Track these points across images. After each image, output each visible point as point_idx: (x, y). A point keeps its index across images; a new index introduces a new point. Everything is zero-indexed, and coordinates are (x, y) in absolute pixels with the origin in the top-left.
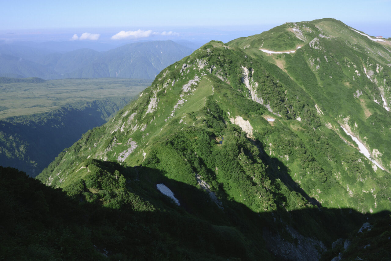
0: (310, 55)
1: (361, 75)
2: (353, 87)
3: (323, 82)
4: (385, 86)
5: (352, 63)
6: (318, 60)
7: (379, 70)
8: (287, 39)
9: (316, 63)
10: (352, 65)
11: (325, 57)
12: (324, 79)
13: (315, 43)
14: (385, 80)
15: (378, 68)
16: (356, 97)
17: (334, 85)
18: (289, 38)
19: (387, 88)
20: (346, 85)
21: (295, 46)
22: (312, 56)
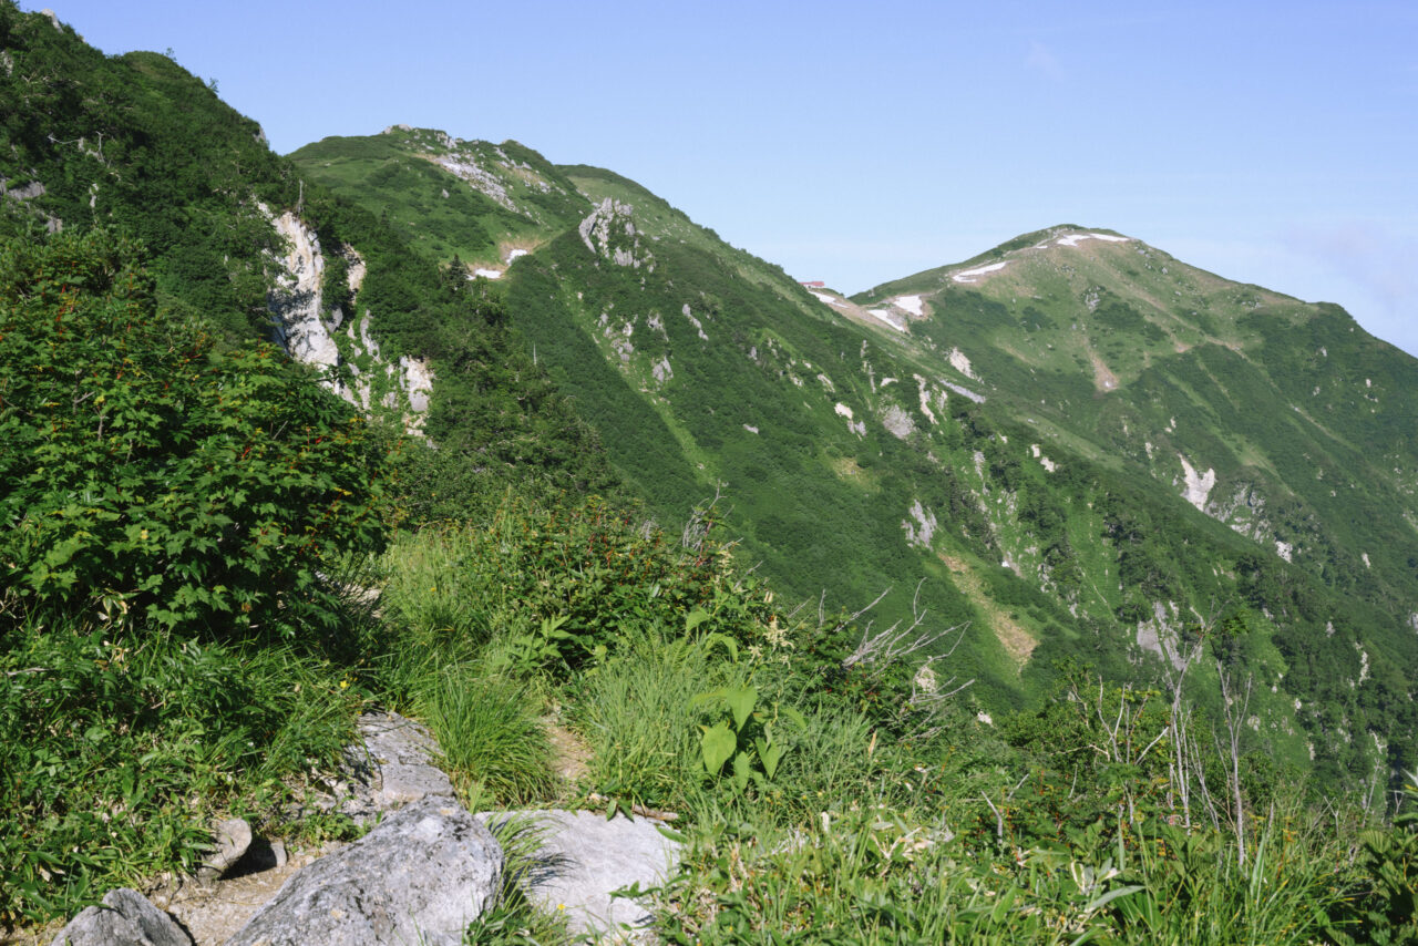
0: (598, 296)
1: (870, 431)
2: (885, 483)
3: (717, 457)
4: (989, 488)
5: (809, 366)
6: (655, 323)
7: (931, 406)
8: (436, 197)
9: (646, 343)
10: (809, 377)
11: (686, 309)
12: (721, 443)
13: (612, 227)
14: (978, 458)
15: (924, 397)
16: (917, 542)
17: (783, 478)
18: (445, 193)
19: (1000, 501)
20: (846, 476)
21: (492, 243)
22: (614, 300)
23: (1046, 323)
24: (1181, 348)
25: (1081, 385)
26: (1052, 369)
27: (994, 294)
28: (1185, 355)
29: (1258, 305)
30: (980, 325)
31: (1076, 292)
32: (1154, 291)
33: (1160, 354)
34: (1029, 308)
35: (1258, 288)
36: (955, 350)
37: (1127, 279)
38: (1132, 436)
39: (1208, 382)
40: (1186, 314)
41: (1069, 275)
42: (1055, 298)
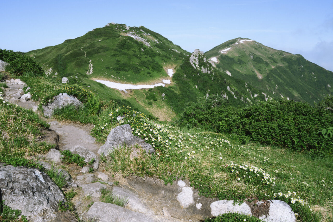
23: (244, 63)
24: (273, 67)
25: (255, 77)
26: (247, 74)
27: (230, 56)
28: (274, 69)
29: (284, 55)
30: (230, 64)
31: (247, 54)
32: (262, 53)
33: (269, 69)
34: (238, 59)
35: (283, 51)
36: (227, 71)
37: (255, 50)
38: (270, 90)
39: (281, 75)
40: (270, 58)
41: (245, 50)
42: (243, 56)
